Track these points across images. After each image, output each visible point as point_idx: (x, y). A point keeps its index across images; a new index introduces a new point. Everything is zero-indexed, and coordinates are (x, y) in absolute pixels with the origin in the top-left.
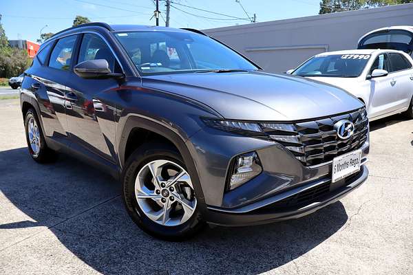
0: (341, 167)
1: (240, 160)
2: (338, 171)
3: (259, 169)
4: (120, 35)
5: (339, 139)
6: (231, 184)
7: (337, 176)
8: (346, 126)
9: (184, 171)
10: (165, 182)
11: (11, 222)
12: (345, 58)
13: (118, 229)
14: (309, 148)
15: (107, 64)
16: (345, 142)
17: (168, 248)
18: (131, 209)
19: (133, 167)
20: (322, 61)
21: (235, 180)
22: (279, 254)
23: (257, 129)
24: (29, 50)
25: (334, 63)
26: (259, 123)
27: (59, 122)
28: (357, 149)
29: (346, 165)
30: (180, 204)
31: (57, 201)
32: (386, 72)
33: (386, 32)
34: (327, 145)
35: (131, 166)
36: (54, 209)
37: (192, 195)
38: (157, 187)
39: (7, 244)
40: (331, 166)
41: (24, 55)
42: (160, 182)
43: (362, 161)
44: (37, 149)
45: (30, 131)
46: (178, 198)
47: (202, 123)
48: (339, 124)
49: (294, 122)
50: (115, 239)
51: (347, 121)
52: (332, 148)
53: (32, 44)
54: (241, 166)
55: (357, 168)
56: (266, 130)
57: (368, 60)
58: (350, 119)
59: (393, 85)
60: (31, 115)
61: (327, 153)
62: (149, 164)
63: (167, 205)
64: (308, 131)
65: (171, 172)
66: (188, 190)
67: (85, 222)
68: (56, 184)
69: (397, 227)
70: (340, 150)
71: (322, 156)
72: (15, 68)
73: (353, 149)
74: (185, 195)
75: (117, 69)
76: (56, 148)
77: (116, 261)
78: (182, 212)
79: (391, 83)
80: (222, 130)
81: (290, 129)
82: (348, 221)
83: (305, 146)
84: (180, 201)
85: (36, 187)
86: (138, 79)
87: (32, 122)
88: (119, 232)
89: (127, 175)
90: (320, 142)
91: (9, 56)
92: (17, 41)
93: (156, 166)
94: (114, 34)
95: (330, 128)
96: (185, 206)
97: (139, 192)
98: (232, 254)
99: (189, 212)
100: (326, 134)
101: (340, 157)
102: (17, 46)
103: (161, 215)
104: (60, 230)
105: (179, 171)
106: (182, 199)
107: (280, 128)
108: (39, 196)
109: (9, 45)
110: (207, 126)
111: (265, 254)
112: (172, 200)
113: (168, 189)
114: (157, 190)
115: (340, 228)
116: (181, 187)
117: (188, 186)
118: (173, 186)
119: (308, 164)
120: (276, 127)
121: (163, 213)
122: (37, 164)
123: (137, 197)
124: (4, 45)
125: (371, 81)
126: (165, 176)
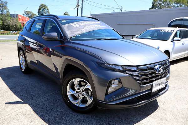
0: (156, 85)
1: (113, 81)
2: (155, 87)
3: (121, 86)
4: (62, 21)
5: (156, 73)
6: (109, 91)
7: (155, 89)
8: (160, 68)
9: (89, 84)
10: (80, 88)
11: (13, 101)
12: (162, 31)
13: (59, 107)
14: (143, 77)
15: (57, 35)
16: (159, 75)
17: (80, 117)
18: (65, 99)
19: (66, 81)
20: (151, 32)
21: (111, 90)
22: (128, 122)
23: (121, 68)
24: (19, 19)
25: (157, 33)
26: (122, 66)
27: (34, 56)
28: (164, 77)
29: (159, 84)
30: (86, 98)
31: (32, 92)
32: (180, 39)
33: (182, 20)
34: (151, 76)
35: (65, 80)
36: (31, 96)
37: (91, 94)
38: (77, 90)
39: (12, 111)
40: (152, 85)
41: (17, 21)
42: (78, 88)
43: (166, 82)
44: (24, 68)
45: (21, 60)
46: (85, 95)
47: (97, 64)
48: (156, 67)
49: (137, 66)
50: (57, 111)
51: (160, 66)
52: (153, 77)
53: (21, 16)
54: (113, 83)
55: (164, 86)
56: (125, 69)
57: (172, 33)
58: (161, 64)
59: (183, 44)
60: (21, 53)
61: (150, 80)
62: (73, 80)
63: (81, 98)
64: (143, 70)
65: (83, 84)
66: (90, 92)
67: (45, 103)
68: (32, 84)
69: (180, 112)
70: (156, 78)
71: (148, 81)
72: (13, 27)
73: (162, 78)
74: (89, 94)
75: (61, 37)
76: (32, 68)
77: (58, 121)
78: (87, 101)
79: (182, 44)
80: (105, 68)
81: (135, 69)
82: (159, 108)
83: (141, 77)
84: (86, 96)
85: (23, 85)
86: (70, 42)
87: (22, 55)
88: (59, 108)
89: (64, 84)
90: (148, 75)
91: (10, 21)
92: (14, 14)
93: (76, 81)
94: (60, 20)
95: (153, 69)
96: (88, 99)
97: (68, 91)
98: (108, 121)
99: (90, 101)
100: (150, 71)
101: (156, 81)
102: (14, 17)
103: (78, 102)
104: (34, 106)
105: (86, 84)
106: (87, 95)
107: (131, 68)
108: (25, 90)
109: (10, 16)
110: (99, 66)
111: (122, 122)
112: (83, 96)
113: (81, 91)
114: (76, 91)
115: (155, 111)
116: (87, 90)
117: (90, 90)
118: (83, 90)
119: (142, 84)
120: (129, 68)
121: (79, 101)
122: (23, 74)
123: (68, 93)
124: (8, 16)
125: (173, 43)
126: (80, 85)
